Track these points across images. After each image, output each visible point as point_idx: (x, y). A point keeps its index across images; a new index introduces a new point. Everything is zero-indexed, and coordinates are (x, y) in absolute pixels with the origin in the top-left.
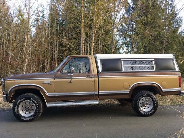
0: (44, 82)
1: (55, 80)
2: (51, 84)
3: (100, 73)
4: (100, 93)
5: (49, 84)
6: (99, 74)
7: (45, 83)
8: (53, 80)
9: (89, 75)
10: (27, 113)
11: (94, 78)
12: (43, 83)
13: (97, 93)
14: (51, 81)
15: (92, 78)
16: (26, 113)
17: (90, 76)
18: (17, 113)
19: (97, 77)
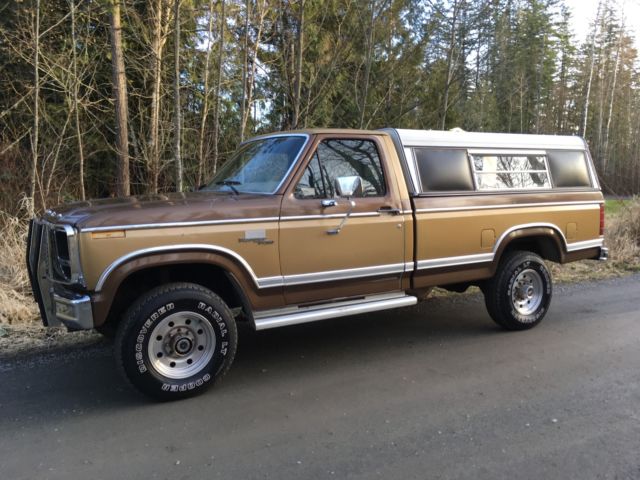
0: (243, 233)
1: (283, 225)
2: (268, 243)
3: (418, 197)
4: (419, 268)
5: (259, 241)
6: (415, 200)
7: (248, 237)
8: (275, 226)
9: (388, 204)
10: (176, 361)
11: (403, 214)
12: (240, 240)
13: (410, 267)
14: (268, 232)
15: (395, 213)
16: (173, 365)
17: (389, 208)
18: (143, 369)
19: (411, 211)
